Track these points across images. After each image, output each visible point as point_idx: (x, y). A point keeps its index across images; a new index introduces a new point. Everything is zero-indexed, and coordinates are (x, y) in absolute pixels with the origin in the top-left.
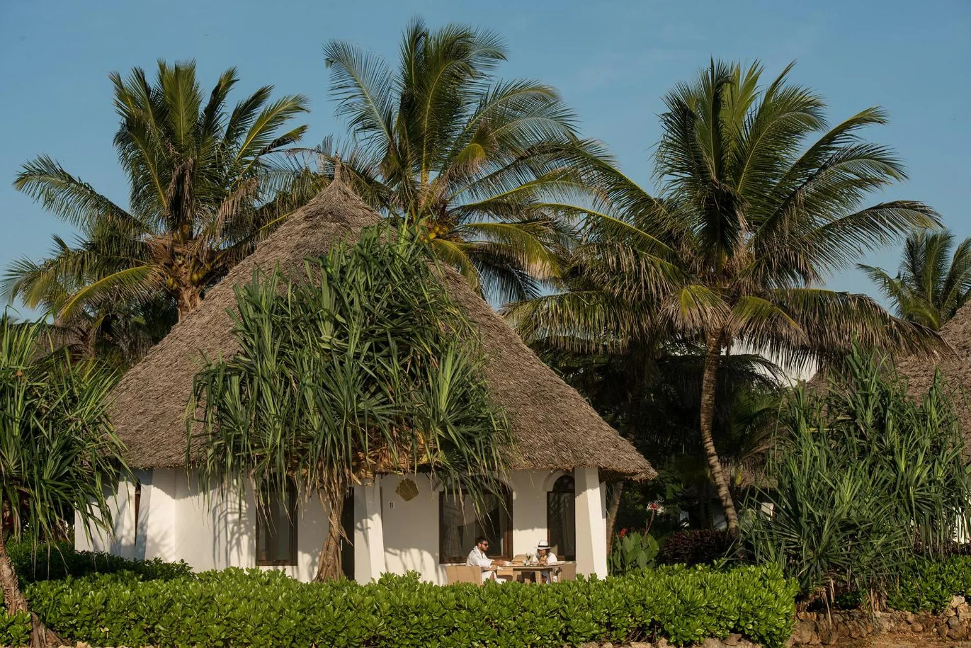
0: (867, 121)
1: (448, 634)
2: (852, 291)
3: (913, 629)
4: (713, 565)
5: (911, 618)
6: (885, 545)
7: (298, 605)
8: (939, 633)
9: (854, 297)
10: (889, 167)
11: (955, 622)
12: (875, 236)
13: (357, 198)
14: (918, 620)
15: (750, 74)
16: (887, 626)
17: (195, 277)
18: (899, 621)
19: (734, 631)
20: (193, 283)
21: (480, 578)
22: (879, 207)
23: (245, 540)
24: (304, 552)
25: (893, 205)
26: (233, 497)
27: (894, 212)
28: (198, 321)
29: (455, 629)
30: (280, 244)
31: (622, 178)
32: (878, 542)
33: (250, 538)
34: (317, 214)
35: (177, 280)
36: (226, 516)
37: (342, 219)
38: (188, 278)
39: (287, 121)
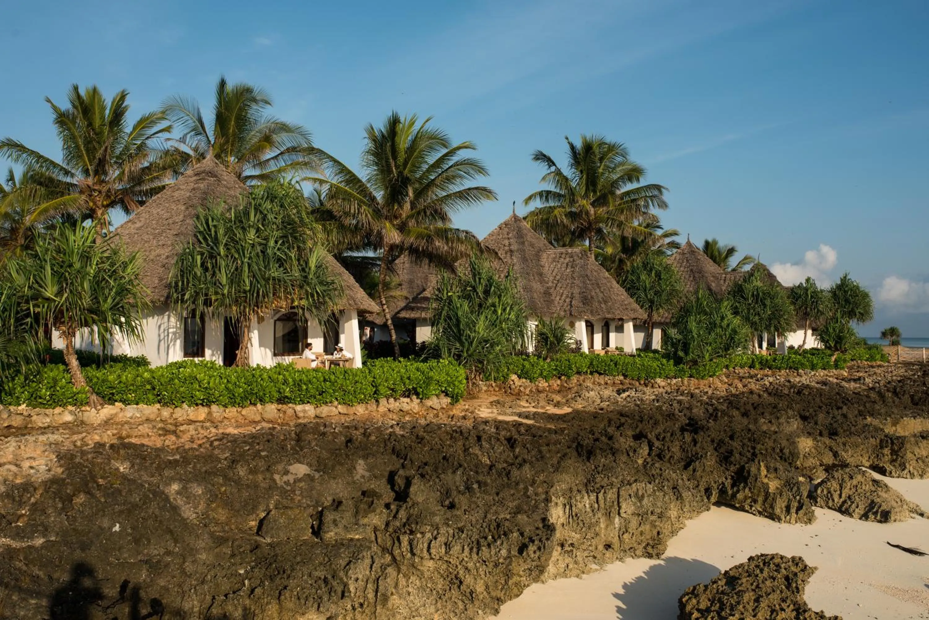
0: (466, 147)
1: (320, 395)
2: (462, 228)
3: (494, 390)
4: (409, 359)
5: (494, 385)
6: (500, 350)
7: (243, 380)
8: (506, 392)
9: (463, 231)
10: (481, 170)
11: (513, 387)
12: (465, 203)
13: (222, 166)
14: (496, 386)
15: (411, 120)
16: (485, 388)
17: (105, 203)
18: (488, 386)
19: (443, 392)
20: (103, 206)
21: (310, 365)
22: (469, 189)
23: (178, 342)
24: (209, 349)
25: (477, 188)
26: (173, 319)
27: (475, 191)
28: (133, 226)
29: (323, 392)
30: (182, 187)
31: (344, 166)
32: (498, 348)
33: (181, 342)
34: (203, 172)
35: (95, 203)
36: (168, 330)
37: (216, 176)
38: (100, 203)
39: (158, 125)
